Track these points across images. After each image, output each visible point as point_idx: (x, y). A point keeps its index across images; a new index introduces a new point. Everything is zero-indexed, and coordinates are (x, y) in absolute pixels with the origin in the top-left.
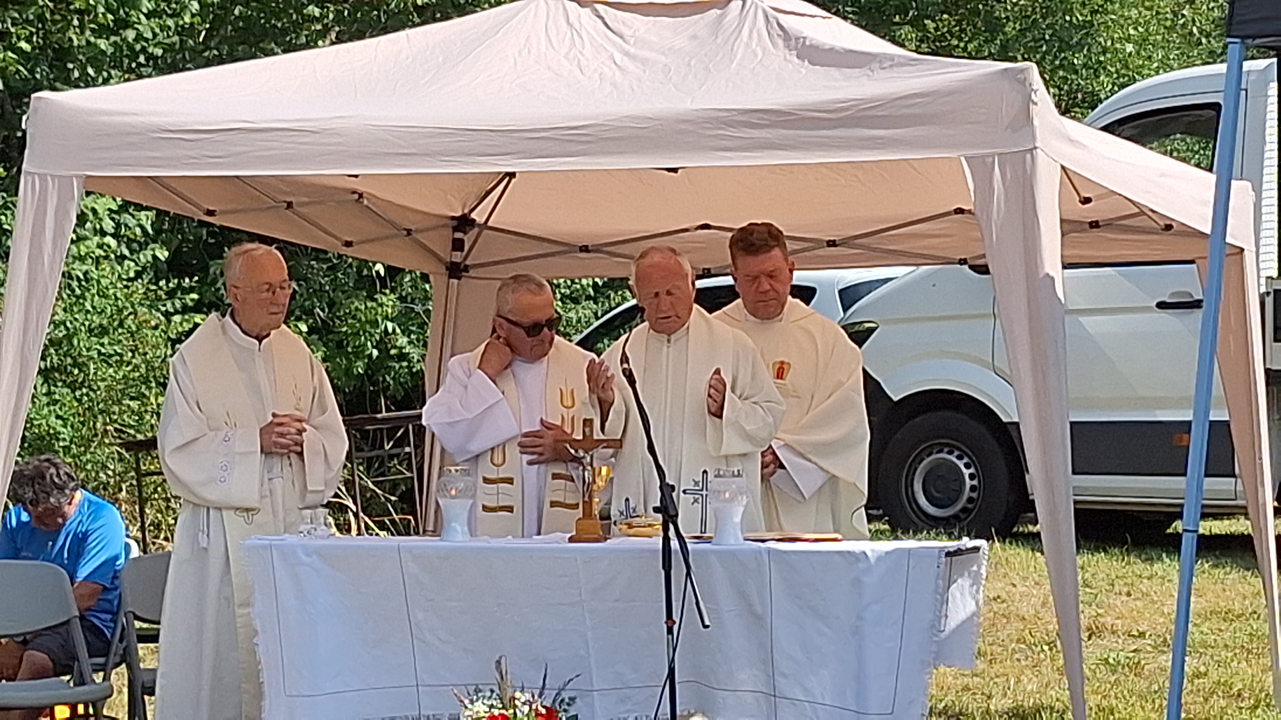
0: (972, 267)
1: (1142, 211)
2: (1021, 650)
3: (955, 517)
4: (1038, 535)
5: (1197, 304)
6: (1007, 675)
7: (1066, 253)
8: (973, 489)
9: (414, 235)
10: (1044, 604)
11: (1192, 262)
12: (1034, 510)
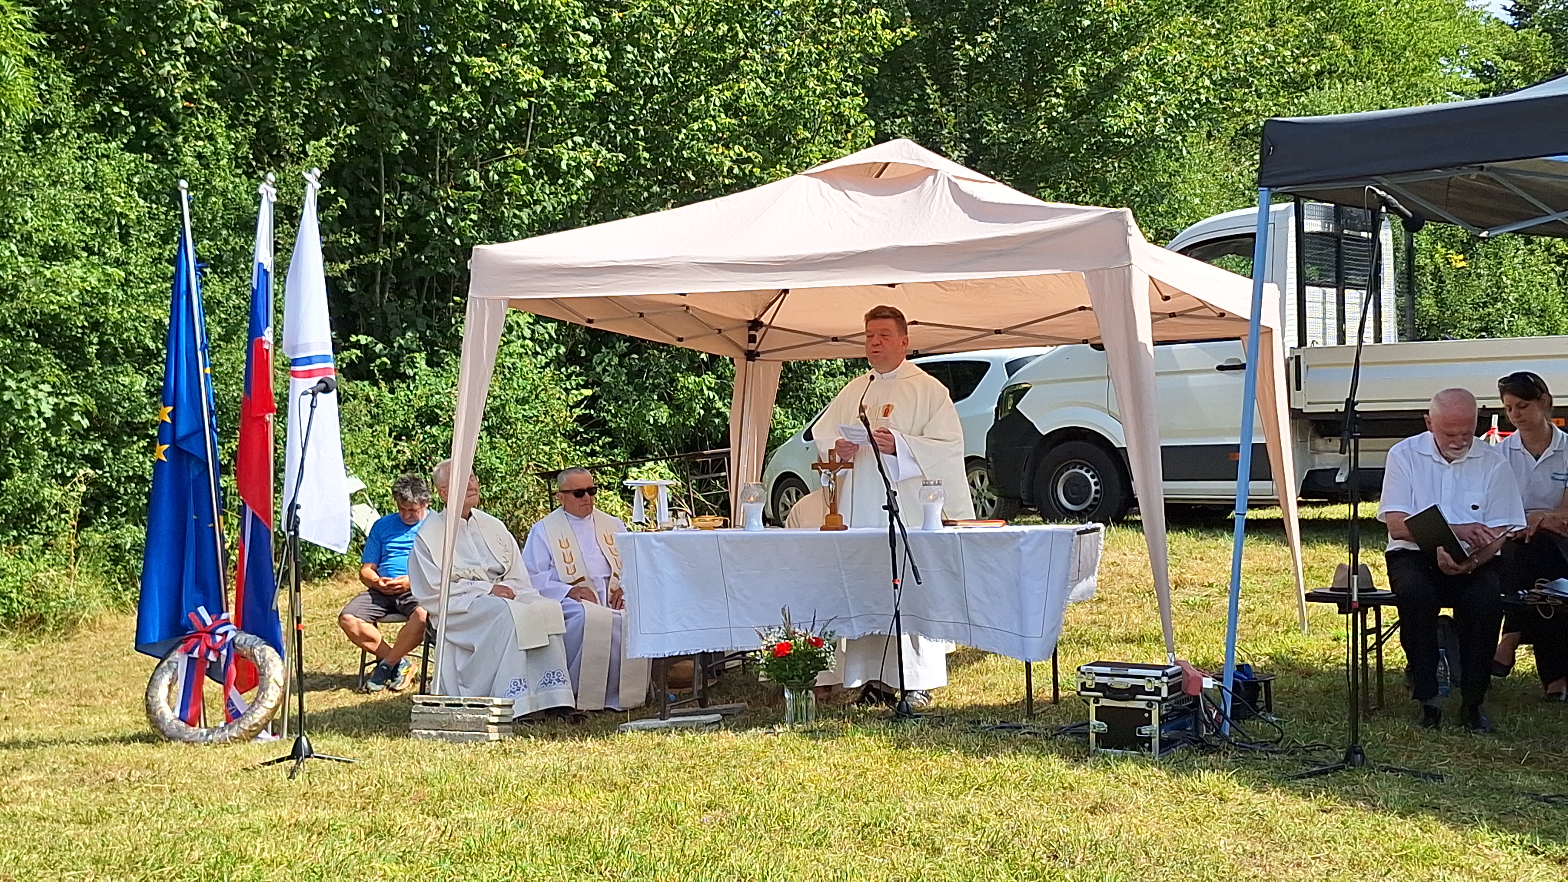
0: (1093, 346)
1: (1205, 305)
2: (1131, 597)
3: (1085, 510)
4: (1141, 521)
5: (1243, 367)
6: (1120, 613)
7: (1156, 334)
8: (1097, 492)
9: (723, 333)
10: (1144, 567)
11: (1238, 339)
12: (1137, 505)
